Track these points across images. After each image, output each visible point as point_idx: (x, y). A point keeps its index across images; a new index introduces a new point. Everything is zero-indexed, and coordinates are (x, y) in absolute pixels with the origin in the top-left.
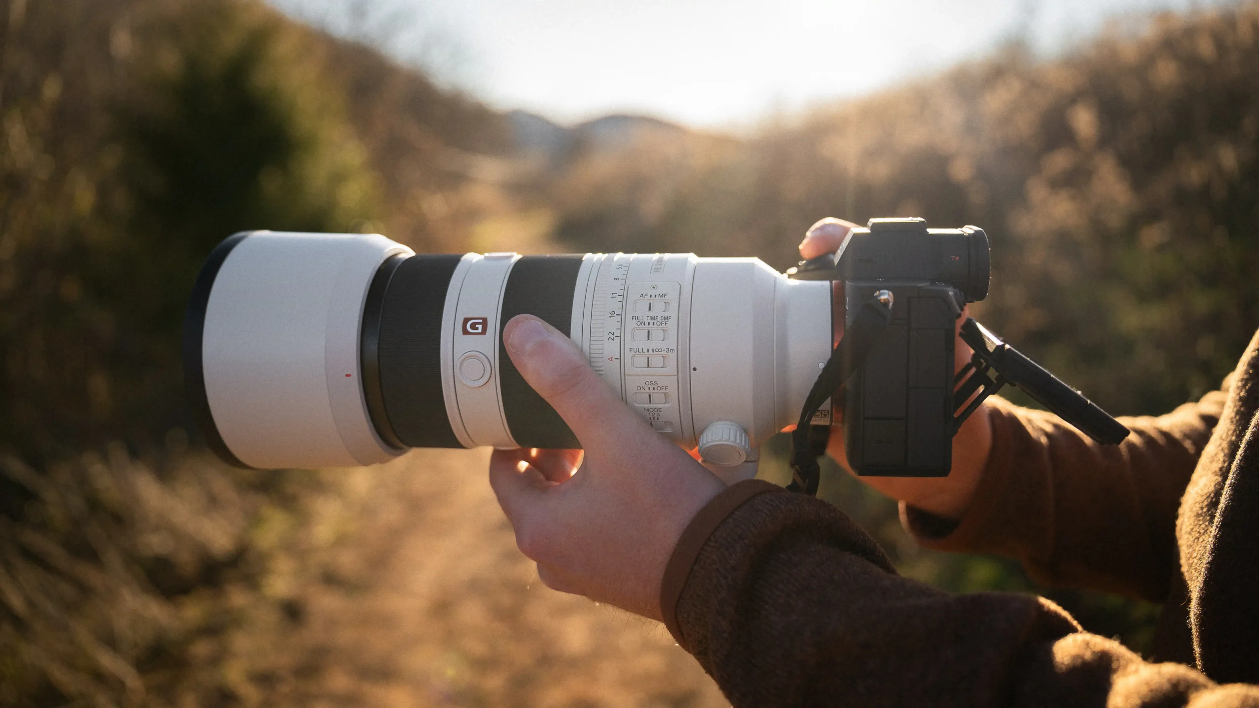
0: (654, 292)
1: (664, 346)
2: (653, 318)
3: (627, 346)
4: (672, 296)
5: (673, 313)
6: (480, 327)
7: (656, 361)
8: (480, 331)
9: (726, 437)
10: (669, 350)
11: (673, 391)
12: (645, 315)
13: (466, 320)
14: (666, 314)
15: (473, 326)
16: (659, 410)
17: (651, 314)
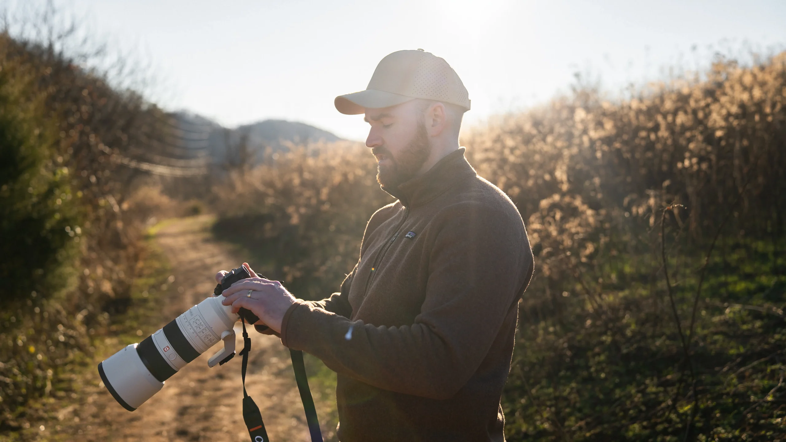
0: (195, 320)
1: (204, 328)
2: (198, 325)
3: (197, 333)
4: (199, 318)
5: (201, 321)
6: (168, 348)
7: (204, 331)
8: (168, 349)
9: (227, 334)
10: (205, 328)
11: (211, 334)
12: (196, 325)
13: (164, 349)
14: (200, 322)
15: (166, 349)
16: (211, 338)
17: (197, 324)
